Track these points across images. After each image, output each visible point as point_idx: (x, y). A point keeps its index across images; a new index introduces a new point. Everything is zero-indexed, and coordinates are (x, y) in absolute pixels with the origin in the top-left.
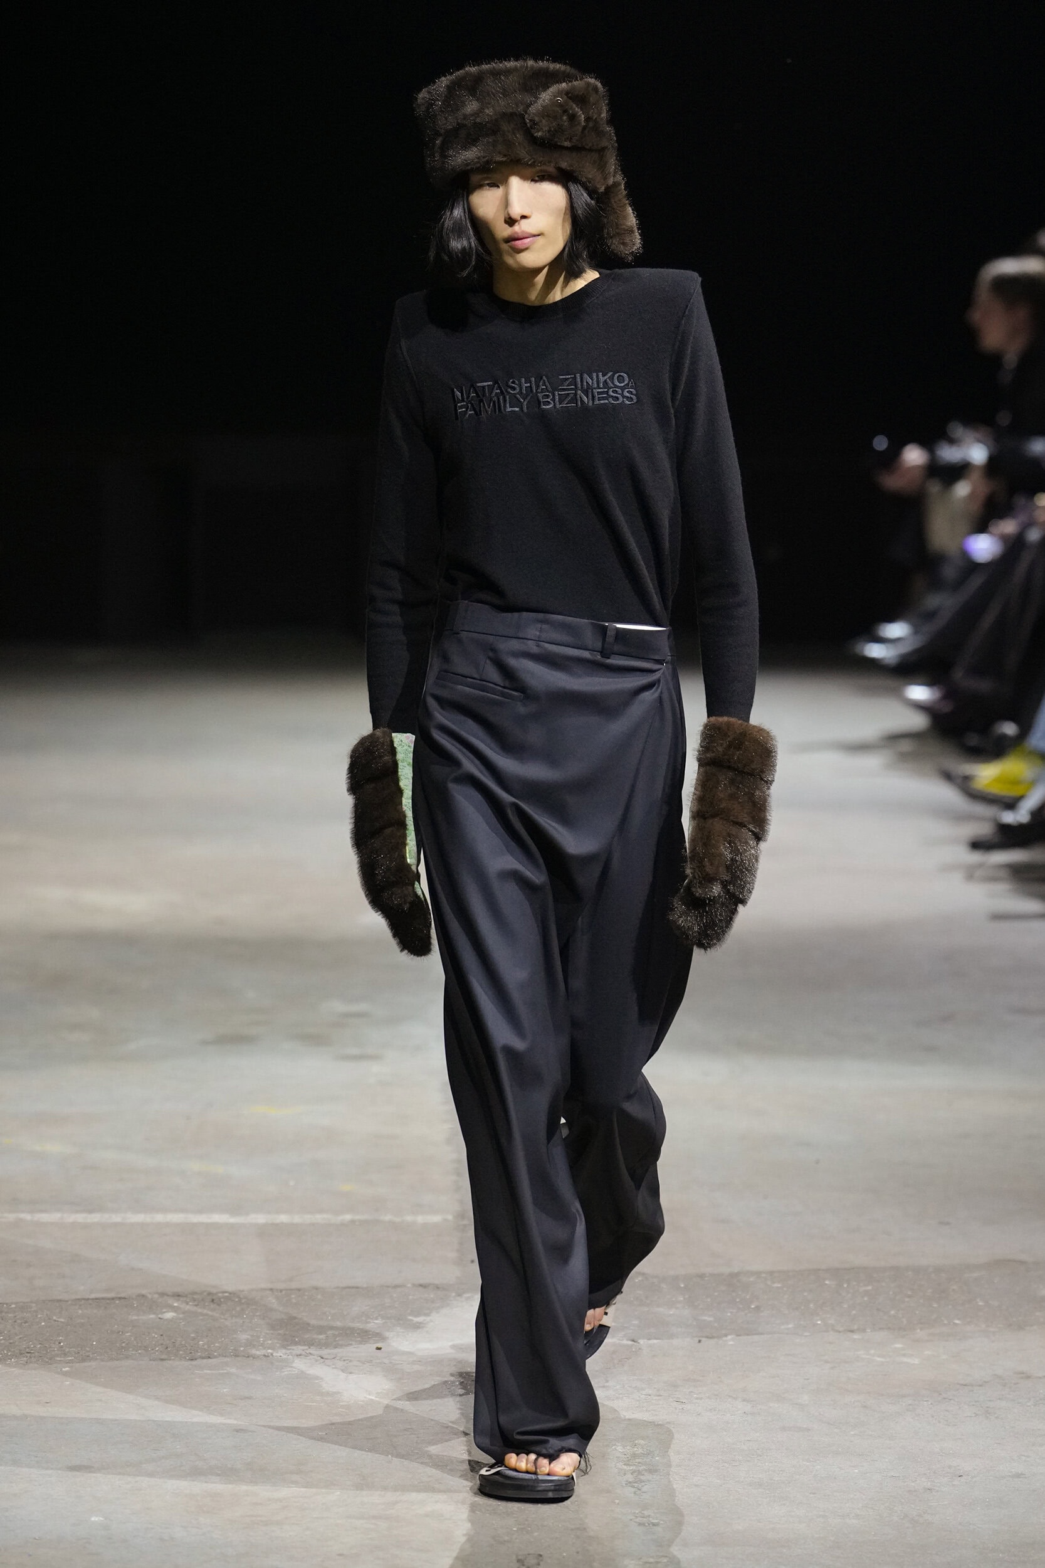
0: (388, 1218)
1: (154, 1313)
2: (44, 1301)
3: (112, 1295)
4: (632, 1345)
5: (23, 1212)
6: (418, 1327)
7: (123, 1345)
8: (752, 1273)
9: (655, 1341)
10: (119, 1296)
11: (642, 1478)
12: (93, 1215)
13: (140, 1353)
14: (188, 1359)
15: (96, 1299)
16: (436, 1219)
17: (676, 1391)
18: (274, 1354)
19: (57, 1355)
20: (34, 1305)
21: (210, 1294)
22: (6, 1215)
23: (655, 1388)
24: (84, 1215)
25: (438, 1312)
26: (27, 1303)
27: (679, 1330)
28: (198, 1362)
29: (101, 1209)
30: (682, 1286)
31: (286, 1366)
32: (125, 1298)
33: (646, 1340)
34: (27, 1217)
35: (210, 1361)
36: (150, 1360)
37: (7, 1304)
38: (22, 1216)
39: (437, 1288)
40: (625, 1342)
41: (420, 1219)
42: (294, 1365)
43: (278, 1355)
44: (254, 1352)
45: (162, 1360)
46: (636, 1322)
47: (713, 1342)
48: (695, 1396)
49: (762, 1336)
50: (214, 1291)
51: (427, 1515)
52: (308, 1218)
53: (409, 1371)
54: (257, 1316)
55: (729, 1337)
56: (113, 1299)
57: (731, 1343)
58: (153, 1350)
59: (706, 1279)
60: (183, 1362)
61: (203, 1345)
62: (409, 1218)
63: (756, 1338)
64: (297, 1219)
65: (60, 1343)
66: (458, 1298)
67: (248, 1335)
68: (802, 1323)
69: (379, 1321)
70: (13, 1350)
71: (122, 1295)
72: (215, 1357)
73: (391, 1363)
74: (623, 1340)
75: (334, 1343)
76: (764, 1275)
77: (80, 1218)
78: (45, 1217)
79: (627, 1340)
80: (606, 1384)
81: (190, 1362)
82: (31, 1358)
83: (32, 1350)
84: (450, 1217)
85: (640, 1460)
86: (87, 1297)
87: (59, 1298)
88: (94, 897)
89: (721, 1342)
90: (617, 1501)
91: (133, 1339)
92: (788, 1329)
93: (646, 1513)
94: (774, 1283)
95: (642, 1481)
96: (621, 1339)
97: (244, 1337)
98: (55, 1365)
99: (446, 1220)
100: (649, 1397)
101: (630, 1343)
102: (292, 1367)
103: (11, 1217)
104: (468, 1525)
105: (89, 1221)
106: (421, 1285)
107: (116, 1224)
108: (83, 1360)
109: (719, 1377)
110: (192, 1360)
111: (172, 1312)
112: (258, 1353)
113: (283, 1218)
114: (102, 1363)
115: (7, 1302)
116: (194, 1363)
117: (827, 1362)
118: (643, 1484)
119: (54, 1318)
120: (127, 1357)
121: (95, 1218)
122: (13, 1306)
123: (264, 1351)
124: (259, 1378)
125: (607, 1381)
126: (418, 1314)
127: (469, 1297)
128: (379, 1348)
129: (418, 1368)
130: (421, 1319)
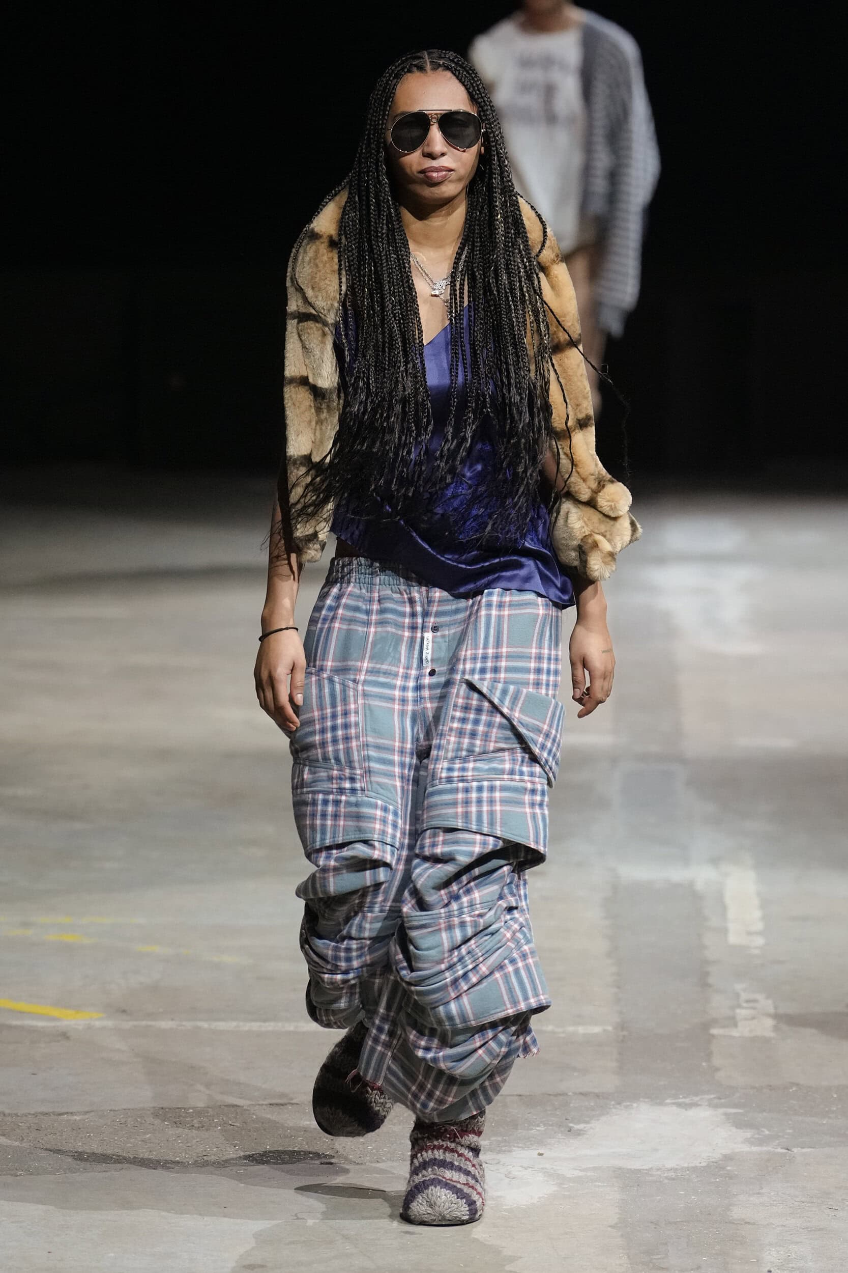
0: (550, 1028)
2: (220, 1106)
4: (786, 1153)
5: (201, 1020)
6: (579, 1135)
9: (810, 1150)
12: (267, 1024)
13: (311, 1157)
15: (270, 1104)
16: (597, 1029)
17: (829, 1199)
20: (210, 1110)
22: (184, 1023)
23: (808, 1195)
24: (258, 1024)
25: (598, 1120)
26: (204, 1108)
27: (832, 1139)
28: (368, 1166)
29: (274, 1018)
30: (835, 1096)
33: (799, 1148)
34: (205, 1025)
37: (185, 1109)
38: (200, 1024)
39: (597, 1096)
40: (780, 1150)
41: (581, 1030)
53: (571, 1176)
61: (372, 1150)
62: (571, 1029)
66: (618, 1106)
69: (542, 1128)
72: (384, 1161)
73: (552, 1168)
74: (777, 1148)
75: (498, 1149)
77: (255, 1026)
78: (221, 1025)
79: (782, 1148)
80: (761, 1191)
84: (610, 1028)
85: (793, 1265)
91: (305, 1143)
96: (775, 1147)
99: (605, 1030)
101: (784, 1151)
103: (189, 1025)
105: (263, 1029)
106: (581, 1094)
107: (289, 1033)
115: (185, 1107)
119: (230, 1122)
121: (270, 1026)
122: (191, 1111)
125: (762, 1188)
126: (579, 1122)
127: (628, 1106)
128: (541, 1155)
129: (578, 1173)
130: (581, 1126)
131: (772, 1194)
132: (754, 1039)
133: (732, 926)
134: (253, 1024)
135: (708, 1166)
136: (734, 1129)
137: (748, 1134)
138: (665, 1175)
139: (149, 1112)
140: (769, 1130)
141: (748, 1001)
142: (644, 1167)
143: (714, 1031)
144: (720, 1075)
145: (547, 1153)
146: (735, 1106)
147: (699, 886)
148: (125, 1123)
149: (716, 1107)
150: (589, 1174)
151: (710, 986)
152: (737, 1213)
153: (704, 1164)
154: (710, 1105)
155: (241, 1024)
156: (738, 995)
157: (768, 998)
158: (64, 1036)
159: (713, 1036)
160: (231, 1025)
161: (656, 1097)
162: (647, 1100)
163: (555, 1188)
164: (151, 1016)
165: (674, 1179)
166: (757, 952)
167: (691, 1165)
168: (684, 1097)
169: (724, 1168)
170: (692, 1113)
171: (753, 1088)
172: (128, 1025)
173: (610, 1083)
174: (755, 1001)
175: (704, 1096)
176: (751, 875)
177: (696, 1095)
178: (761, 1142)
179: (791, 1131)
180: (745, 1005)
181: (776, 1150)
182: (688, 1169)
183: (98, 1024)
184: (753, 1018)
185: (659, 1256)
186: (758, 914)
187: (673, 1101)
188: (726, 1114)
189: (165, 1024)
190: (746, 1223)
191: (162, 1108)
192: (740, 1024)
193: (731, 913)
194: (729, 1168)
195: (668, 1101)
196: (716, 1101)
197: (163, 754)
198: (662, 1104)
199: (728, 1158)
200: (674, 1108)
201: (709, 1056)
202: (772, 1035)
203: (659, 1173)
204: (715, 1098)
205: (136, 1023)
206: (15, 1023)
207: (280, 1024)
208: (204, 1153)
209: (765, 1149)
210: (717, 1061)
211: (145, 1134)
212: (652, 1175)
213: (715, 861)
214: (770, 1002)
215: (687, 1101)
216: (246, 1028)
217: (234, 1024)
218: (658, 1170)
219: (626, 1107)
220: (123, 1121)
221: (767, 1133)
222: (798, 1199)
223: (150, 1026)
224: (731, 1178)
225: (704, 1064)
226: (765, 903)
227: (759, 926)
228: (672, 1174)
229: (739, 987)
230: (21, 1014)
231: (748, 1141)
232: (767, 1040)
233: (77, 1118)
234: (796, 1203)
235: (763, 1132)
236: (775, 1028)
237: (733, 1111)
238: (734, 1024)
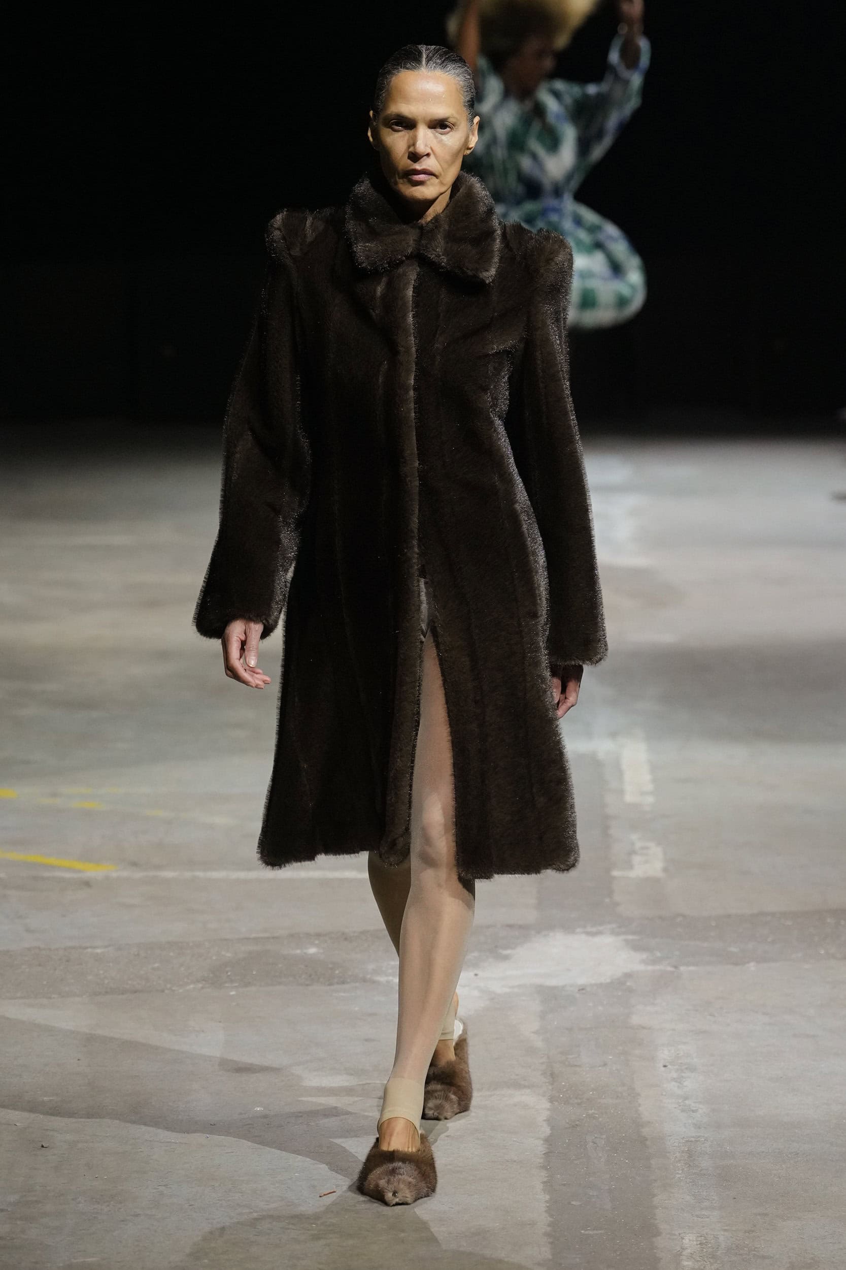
1: (301, 949)
2: (214, 940)
3: (267, 935)
4: (675, 971)
6: (507, 958)
7: (277, 974)
8: (768, 914)
9: (693, 968)
10: (273, 936)
11: (683, 1075)
13: (290, 980)
14: (327, 985)
17: (710, 1007)
19: (226, 982)
20: (207, 943)
21: (343, 934)
23: (693, 1005)
26: (202, 941)
27: (712, 958)
28: (335, 987)
30: (714, 924)
32: (278, 937)
33: (685, 967)
34: (200, 874)
35: (344, 985)
36: (298, 985)
37: (186, 942)
39: (521, 927)
40: (670, 969)
45: (307, 985)
46: (677, 953)
47: (738, 968)
48: (725, 1010)
49: (778, 963)
50: (347, 931)
51: (515, 1105)
53: (500, 992)
55: (752, 964)
56: (268, 938)
57: (753, 969)
58: (300, 977)
59: (733, 918)
60: (323, 987)
61: (339, 974)
63: (772, 964)
65: (227, 973)
66: (538, 935)
68: (808, 952)
69: (476, 954)
70: (191, 978)
71: (275, 935)
72: (348, 983)
76: (778, 915)
80: (655, 1002)
81: (329, 987)
82: (205, 984)
83: (206, 978)
86: (248, 937)
87: (226, 937)
89: (745, 968)
90: (664, 1093)
91: (284, 969)
92: (798, 957)
93: (687, 1102)
94: (786, 921)
95: (682, 1077)
96: (666, 966)
97: (371, 967)
98: (223, 990)
100: (689, 1011)
101: (673, 969)
103: (188, 875)
104: (548, 1113)
106: (508, 926)
108: (246, 986)
109: (744, 996)
110: (330, 985)
111: (314, 947)
114: (261, 988)
116: (332, 987)
117: (829, 983)
118: (684, 1080)
119: (223, 953)
120: (280, 983)
122: (191, 944)
125: (655, 1000)
126: (506, 948)
128: (476, 975)
129: (507, 990)
130: (508, 952)
131: (664, 1004)
132: (647, 879)
133: (628, 788)
135: (611, 982)
136: (632, 952)
137: (644, 956)
138: (577, 990)
140: (661, 953)
141: (643, 848)
142: (560, 984)
143: (615, 873)
144: (620, 909)
145: (480, 973)
146: (634, 933)
147: (601, 756)
148: (138, 955)
149: (618, 934)
150: (516, 990)
151: (610, 836)
152: (635, 1020)
153: (608, 981)
154: (612, 933)
156: (634, 843)
157: (657, 845)
158: (87, 884)
159: (614, 877)
160: (222, 874)
161: (568, 927)
162: (561, 930)
163: (488, 1002)
164: (159, 867)
165: (584, 993)
166: (648, 808)
167: (598, 982)
168: (592, 927)
169: (624, 984)
170: (597, 940)
171: (647, 918)
172: (138, 875)
173: (531, 916)
174: (647, 848)
175: (607, 926)
176: (643, 746)
177: (601, 925)
178: (654, 962)
180: (640, 851)
181: (666, 969)
182: (596, 985)
183: (114, 875)
184: (647, 862)
185: (573, 1056)
186: (648, 777)
187: (583, 930)
188: (625, 940)
189: (169, 874)
190: (644, 1028)
191: (168, 942)
192: (635, 867)
193: (627, 777)
194: (628, 984)
195: (578, 930)
196: (617, 930)
198: (573, 933)
199: (628, 976)
200: (583, 937)
201: (611, 894)
202: (662, 875)
203: (572, 988)
204: (616, 927)
205: (145, 874)
206: (46, 874)
209: (657, 967)
210: (617, 897)
212: (565, 991)
213: (613, 735)
214: (659, 849)
217: (225, 873)
220: (136, 953)
221: (658, 954)
222: (684, 1008)
224: (630, 992)
225: (607, 900)
226: (654, 769)
227: (650, 787)
229: (634, 837)
230: (52, 867)
231: (644, 962)
232: (658, 880)
233: (99, 951)
234: (683, 1011)
235: (656, 954)
236: (665, 870)
237: (630, 937)
238: (631, 867)
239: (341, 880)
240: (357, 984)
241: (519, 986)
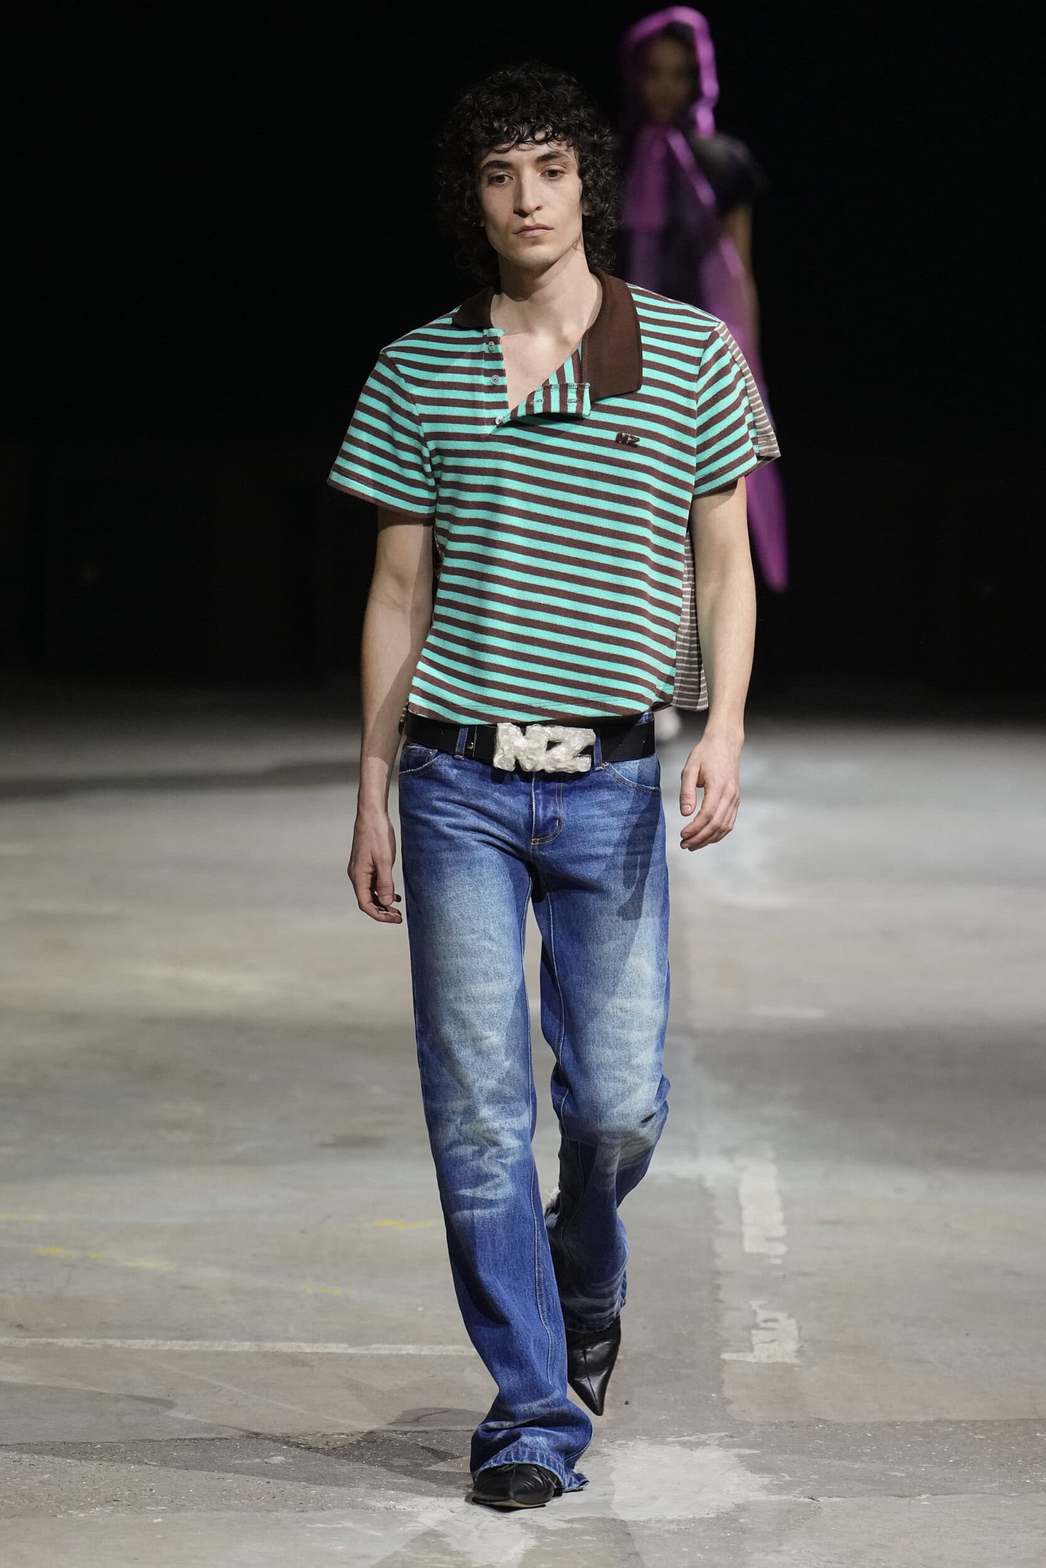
1: (259, 1458)
2: (134, 1442)
3: (212, 1435)
5: (112, 1338)
7: (224, 1493)
8: (952, 1423)
9: (838, 1499)
10: (219, 1436)
12: (192, 1342)
13: (243, 1503)
14: (299, 1511)
15: (195, 1439)
17: (862, 1558)
18: (396, 1507)
19: (148, 1505)
20: (122, 1445)
21: (324, 1435)
22: (92, 1341)
23: (836, 1554)
24: (181, 1342)
25: (587, 1461)
26: (115, 1442)
27: (865, 1486)
28: (310, 1514)
29: (201, 1336)
30: (869, 1435)
31: (411, 1521)
32: (227, 1439)
33: (826, 1498)
34: (117, 1343)
35: (325, 1512)
36: (254, 1511)
37: (91, 1443)
38: (110, 1342)
40: (802, 1499)
42: (419, 1520)
43: (401, 1507)
44: (373, 1503)
45: (268, 1511)
47: (904, 1501)
48: (883, 1564)
49: (963, 1496)
50: (330, 1432)
52: (438, 1350)
53: (553, 1529)
54: (377, 1461)
55: (924, 1497)
56: (213, 1439)
57: (925, 1503)
58: (258, 1499)
59: (897, 1427)
60: (294, 1515)
63: (954, 1498)
64: (426, 1350)
65: (151, 1490)
66: (610, 1445)
67: (369, 1484)
68: (1008, 1481)
70: (97, 1497)
71: (223, 1436)
72: (329, 1508)
73: (531, 1519)
74: (800, 1497)
76: (964, 1425)
77: (177, 1345)
78: (137, 1344)
79: (805, 1497)
80: (781, 1549)
81: (300, 1514)
82: (118, 1506)
83: (120, 1497)
86: (183, 1437)
87: (151, 1438)
88: (197, 976)
89: (913, 1502)
91: (235, 1486)
92: (990, 1488)
94: (975, 1434)
96: (797, 1496)
98: (144, 1515)
100: (830, 1564)
101: (808, 1500)
102: (418, 1522)
103: (98, 1343)
105: (187, 1349)
107: (218, 1354)
108: (178, 1510)
109: (912, 1543)
110: (303, 1511)
111: (280, 1455)
112: (379, 1505)
113: (410, 1349)
114: (199, 1514)
115: (91, 1441)
116: (305, 1515)
117: (1036, 1528)
119: (146, 1461)
120: (229, 1508)
121: (194, 1345)
122: (99, 1446)
123: (386, 1502)
124: (378, 1534)
125: (781, 1545)
127: (622, 1444)
131: (794, 1552)
132: (773, 1366)
133: (746, 1230)
134: (174, 1342)
135: (718, 1518)
136: (749, 1474)
137: (766, 1480)
138: (666, 1528)
139: (48, 1448)
140: (791, 1477)
141: (766, 1321)
142: (641, 1519)
143: (726, 1356)
144: (730, 1409)
146: (750, 1446)
147: (709, 1183)
149: (728, 1446)
150: (575, 1526)
151: (721, 1302)
153: (712, 1515)
154: (719, 1445)
155: (160, 1342)
156: (755, 1312)
157: (790, 1317)
159: (724, 1361)
160: (148, 1344)
161: (655, 1434)
162: (644, 1438)
163: (534, 1542)
164: (53, 1332)
165: (676, 1533)
166: (778, 1261)
167: (697, 1516)
168: (689, 1435)
169: (736, 1520)
170: (699, 1454)
171: (772, 1424)
172: (24, 1342)
174: (775, 1320)
175: (710, 1434)
176: (772, 1170)
177: (704, 1433)
178: (781, 1489)
179: (816, 1477)
180: (763, 1325)
181: (798, 1499)
182: (693, 1520)
184: (773, 1341)
186: (779, 1216)
187: (676, 1439)
188: (739, 1456)
191: (65, 1443)
192: (755, 1347)
193: (748, 1215)
194: (742, 1520)
195: (670, 1439)
196: (727, 1440)
197: (71, 1019)
198: (662, 1443)
199: (742, 1508)
200: (679, 1448)
201: (719, 1386)
202: (793, 1360)
203: (659, 1525)
204: (726, 1436)
205: (34, 1340)
207: (207, 1343)
208: (114, 1498)
209: (785, 1497)
210: (728, 1393)
211: (43, 1474)
212: (649, 1528)
213: (729, 1153)
214: (792, 1321)
215: (693, 1439)
216: (167, 1348)
217: (152, 1342)
218: (657, 1521)
219: (620, 1446)
221: (788, 1478)
222: (824, 1559)
223: (53, 1344)
224: (744, 1533)
225: (713, 1395)
226: (787, 1204)
227: (781, 1231)
228: (674, 1527)
229: (755, 1304)
231: (764, 1488)
232: (788, 1368)
234: (822, 1563)
235: (783, 1477)
236: (800, 1353)
237: (747, 1451)
238: (751, 1349)
239: (324, 1357)
240: (343, 1512)
241: (583, 1520)
